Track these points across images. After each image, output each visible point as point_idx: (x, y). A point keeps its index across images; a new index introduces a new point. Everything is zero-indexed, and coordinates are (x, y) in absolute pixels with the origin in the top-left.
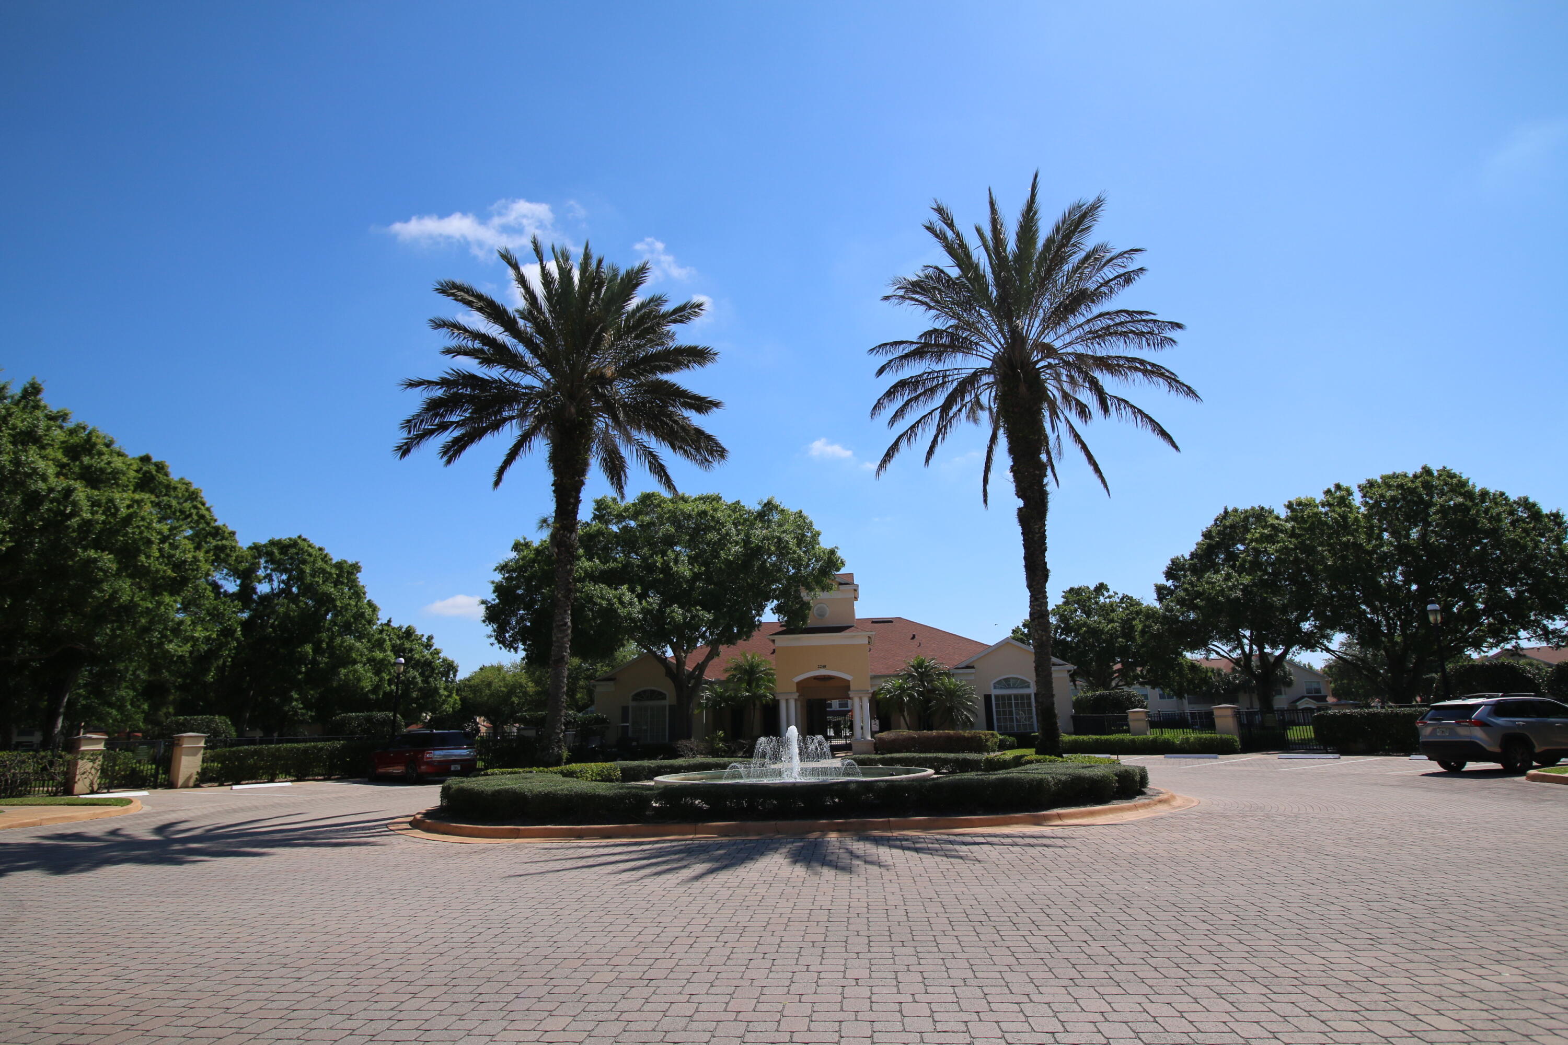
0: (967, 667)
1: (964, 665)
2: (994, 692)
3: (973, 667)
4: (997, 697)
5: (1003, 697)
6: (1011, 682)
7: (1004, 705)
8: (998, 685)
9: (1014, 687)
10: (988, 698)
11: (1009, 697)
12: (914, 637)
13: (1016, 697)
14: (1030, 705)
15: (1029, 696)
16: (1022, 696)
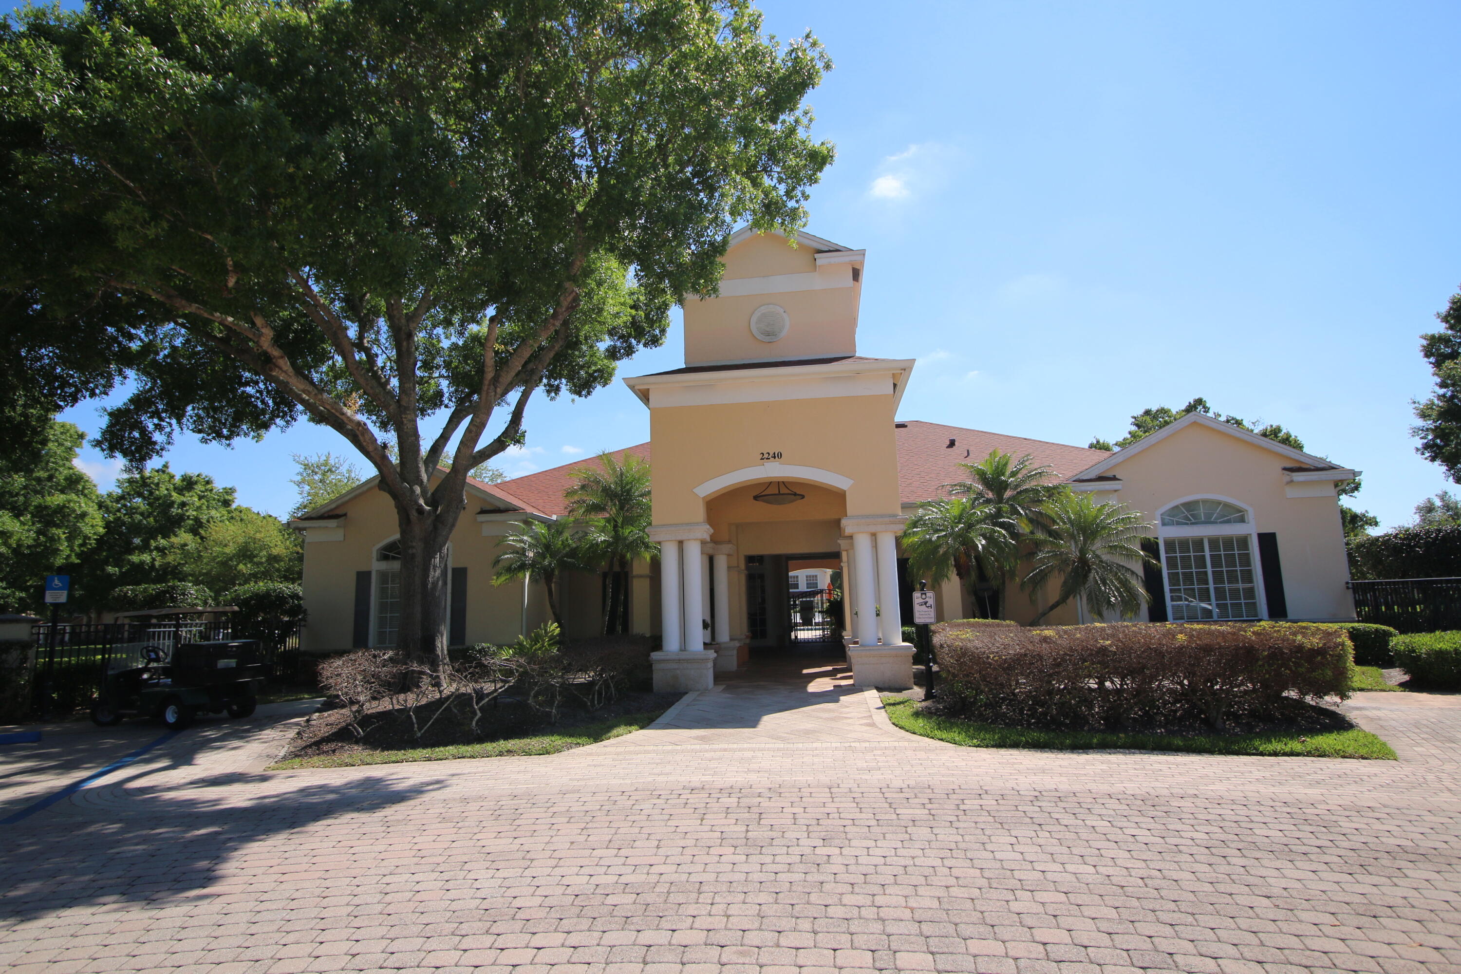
0: (1101, 479)
1: (1092, 475)
2: (1163, 533)
3: (1114, 478)
4: (1170, 545)
5: (1184, 544)
6: (1202, 512)
7: (1186, 560)
8: (1175, 516)
9: (1208, 522)
10: (1150, 547)
11: (1198, 543)
12: (952, 444)
13: (1214, 542)
14: (1246, 560)
15: (1243, 542)
16: (1228, 542)
